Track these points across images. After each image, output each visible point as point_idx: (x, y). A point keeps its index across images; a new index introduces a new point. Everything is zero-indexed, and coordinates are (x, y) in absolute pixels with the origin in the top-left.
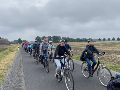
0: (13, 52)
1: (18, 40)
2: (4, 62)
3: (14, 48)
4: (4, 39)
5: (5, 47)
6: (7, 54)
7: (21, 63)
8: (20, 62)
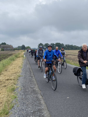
0: (19, 58)
1: (21, 46)
2: (12, 69)
3: (19, 54)
4: (9, 45)
5: (10, 53)
6: (14, 60)
7: (30, 72)
8: (30, 70)
